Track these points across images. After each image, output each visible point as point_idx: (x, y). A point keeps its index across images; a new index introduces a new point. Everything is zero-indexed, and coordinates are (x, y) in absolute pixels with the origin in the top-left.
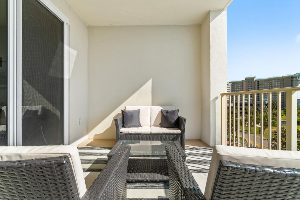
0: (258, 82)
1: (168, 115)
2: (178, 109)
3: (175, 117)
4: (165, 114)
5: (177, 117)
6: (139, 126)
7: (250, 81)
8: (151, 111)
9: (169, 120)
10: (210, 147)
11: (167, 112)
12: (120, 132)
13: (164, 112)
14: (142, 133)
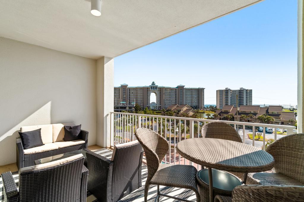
0: (129, 89)
1: (72, 130)
2: (81, 125)
3: (78, 131)
4: (68, 130)
5: (80, 131)
6: (42, 144)
7: (124, 88)
8: (53, 128)
9: (74, 134)
10: (104, 148)
11: (70, 128)
12: (25, 155)
13: (67, 128)
14: (50, 150)
